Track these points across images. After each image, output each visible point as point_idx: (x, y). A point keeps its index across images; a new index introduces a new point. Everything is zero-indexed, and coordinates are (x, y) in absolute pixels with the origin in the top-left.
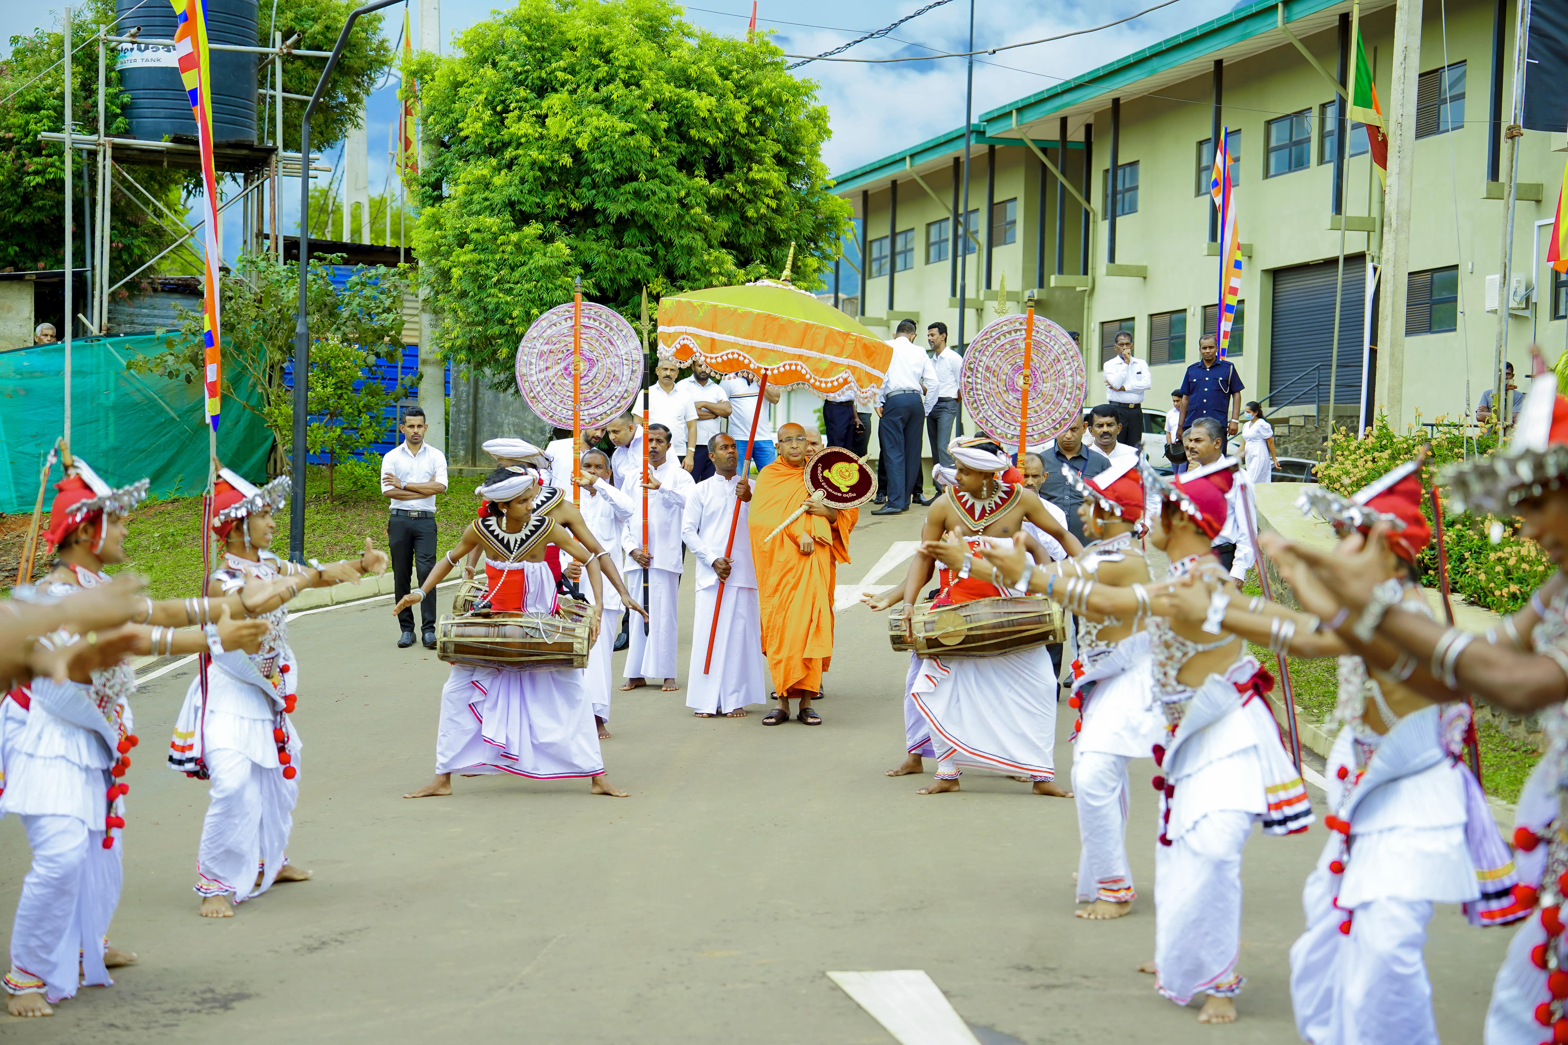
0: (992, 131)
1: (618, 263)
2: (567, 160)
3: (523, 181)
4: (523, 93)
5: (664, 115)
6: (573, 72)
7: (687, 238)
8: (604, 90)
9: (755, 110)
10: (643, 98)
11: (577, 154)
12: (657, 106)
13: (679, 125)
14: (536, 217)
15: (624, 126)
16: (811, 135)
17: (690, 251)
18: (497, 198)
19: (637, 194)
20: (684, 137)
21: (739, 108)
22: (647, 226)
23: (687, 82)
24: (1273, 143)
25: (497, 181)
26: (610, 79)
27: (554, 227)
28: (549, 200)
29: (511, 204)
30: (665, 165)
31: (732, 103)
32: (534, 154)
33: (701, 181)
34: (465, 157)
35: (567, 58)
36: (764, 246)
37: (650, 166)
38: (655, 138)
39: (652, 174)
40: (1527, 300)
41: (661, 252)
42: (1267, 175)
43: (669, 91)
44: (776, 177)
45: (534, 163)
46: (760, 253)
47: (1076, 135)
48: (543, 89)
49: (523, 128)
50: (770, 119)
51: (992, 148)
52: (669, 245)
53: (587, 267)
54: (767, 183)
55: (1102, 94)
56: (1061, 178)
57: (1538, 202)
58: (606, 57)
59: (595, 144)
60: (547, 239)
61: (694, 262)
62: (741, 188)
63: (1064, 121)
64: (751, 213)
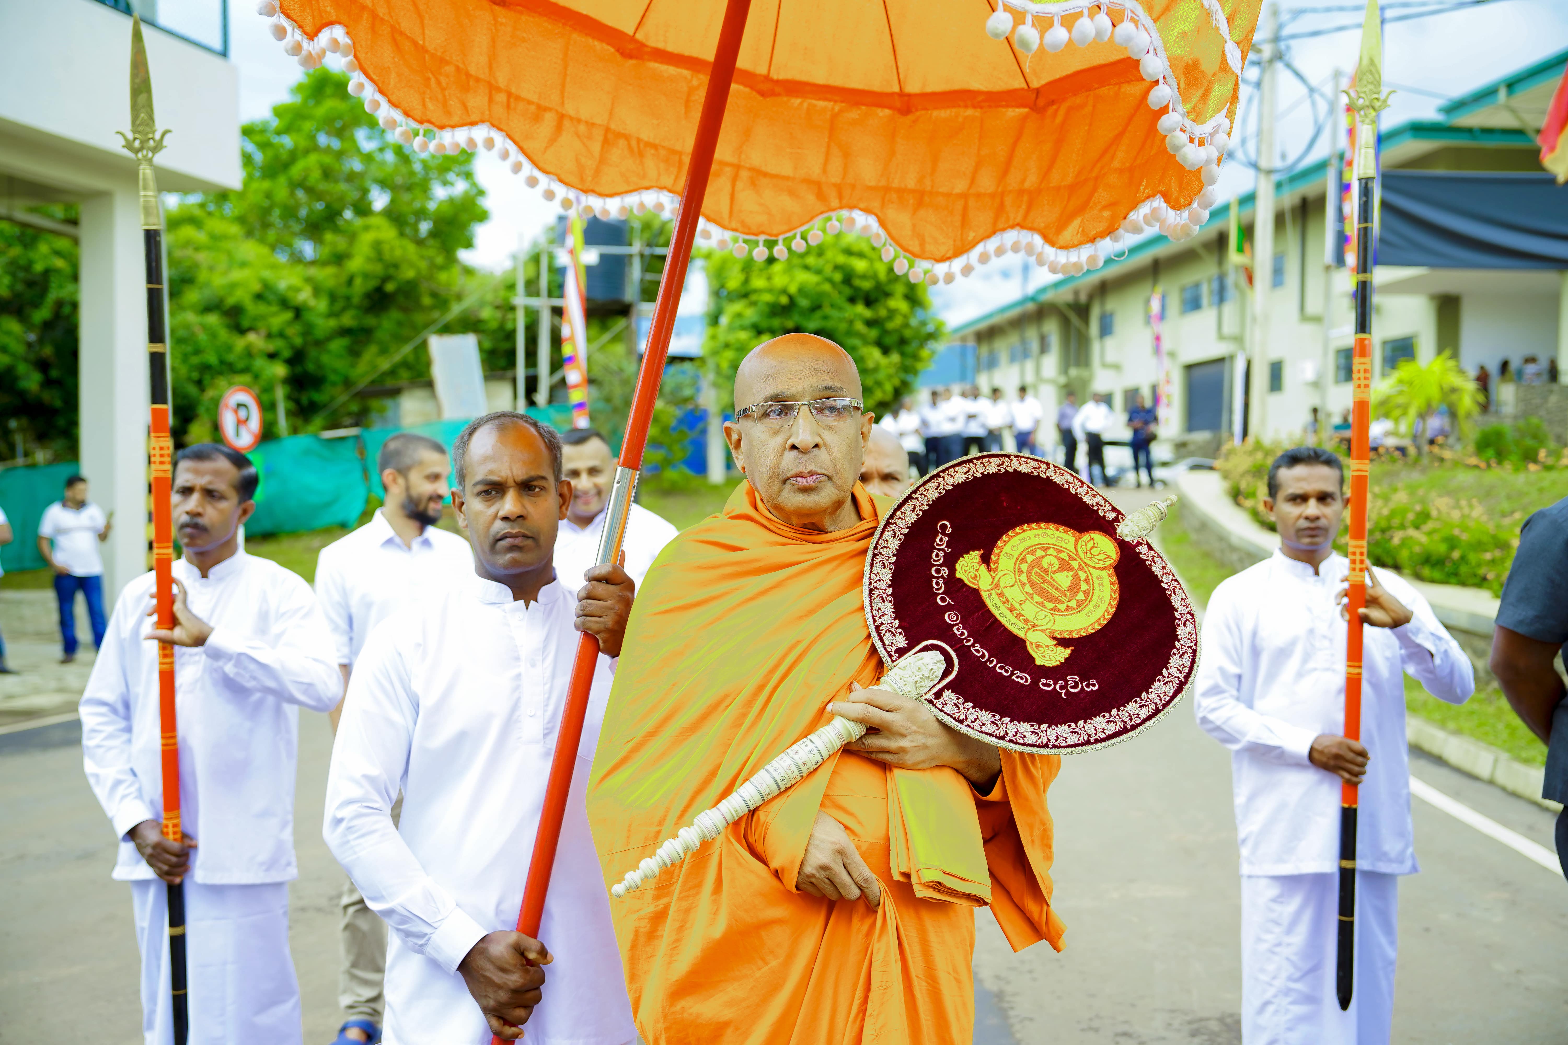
0: (1040, 298)
2: (785, 300)
3: (761, 312)
5: (838, 272)
10: (827, 263)
11: (791, 297)
12: (834, 267)
13: (848, 276)
15: (817, 279)
18: (747, 322)
20: (851, 285)
21: (880, 269)
23: (852, 254)
24: (1184, 298)
25: (747, 313)
29: (754, 325)
32: (766, 297)
33: (861, 309)
34: (729, 301)
36: (900, 344)
37: (831, 301)
38: (834, 285)
39: (832, 305)
44: (903, 307)
45: (766, 303)
46: (896, 349)
49: (757, 284)
51: (1041, 307)
54: (897, 309)
56: (1073, 320)
59: (799, 290)
62: (883, 312)
63: (1075, 292)
64: (889, 326)
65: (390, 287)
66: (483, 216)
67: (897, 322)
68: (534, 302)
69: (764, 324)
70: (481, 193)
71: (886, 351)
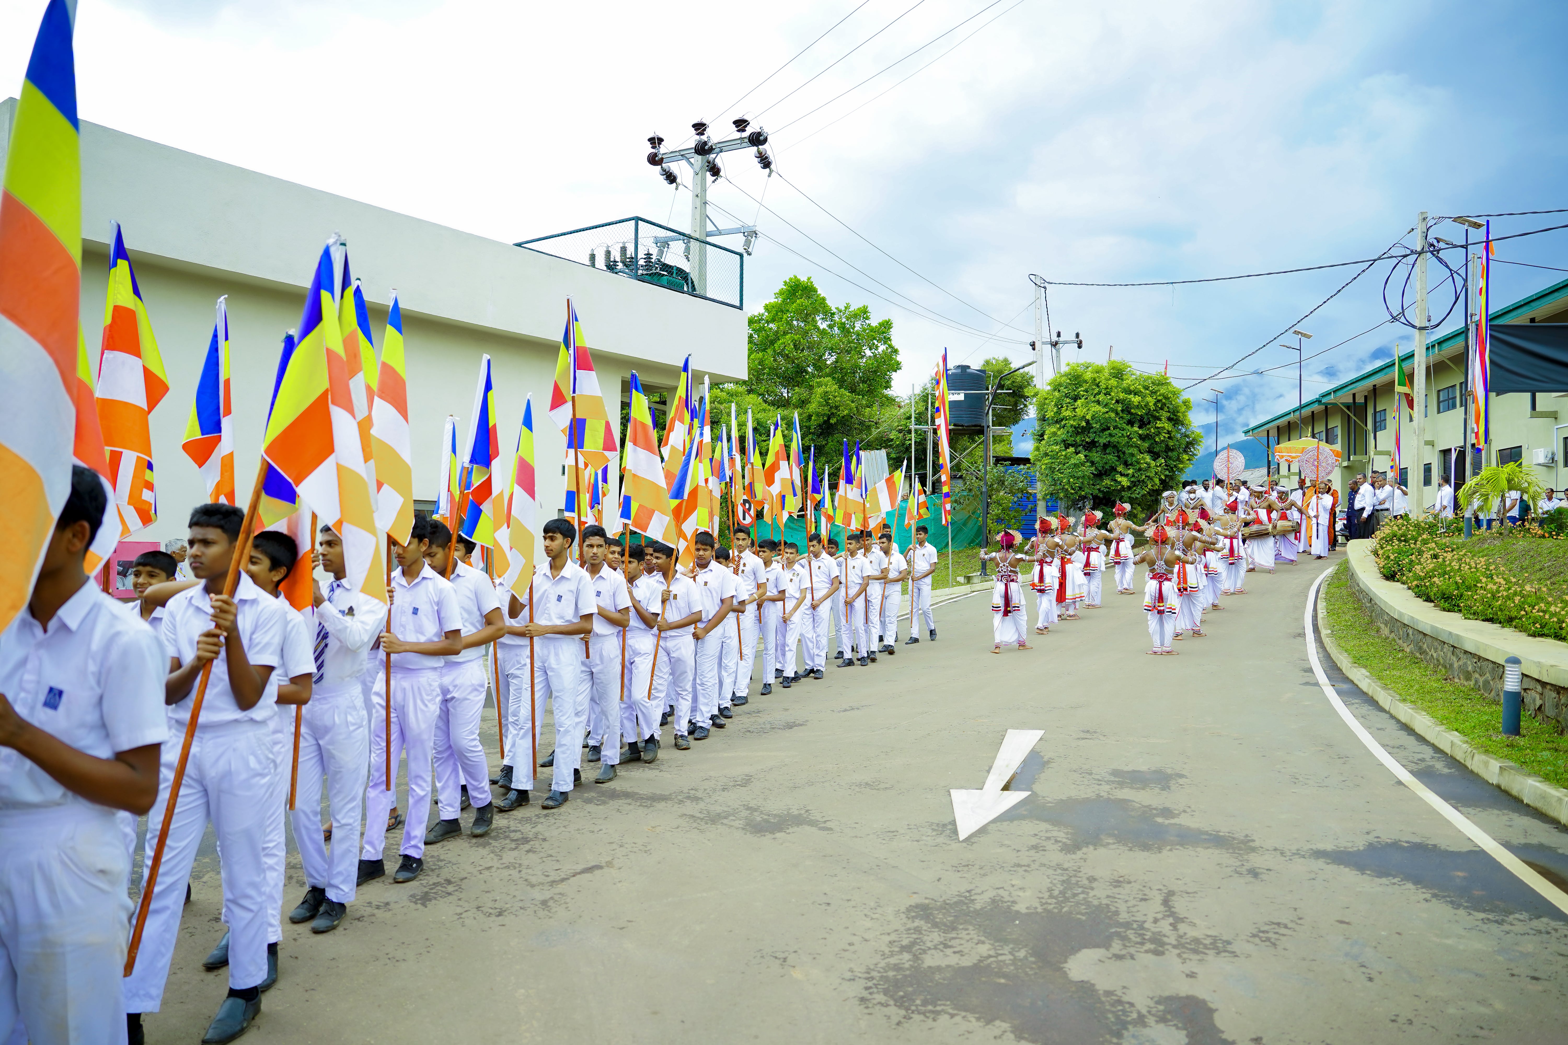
0: (1324, 400)
1: (1104, 461)
2: (1084, 424)
3: (1068, 432)
4: (1068, 400)
5: (1120, 405)
6: (1087, 392)
7: (1131, 450)
8: (1097, 397)
9: (1159, 401)
10: (1112, 399)
11: (1088, 422)
12: (1117, 402)
13: (1127, 407)
14: (1072, 446)
15: (1105, 410)
16: (1183, 409)
17: (1133, 455)
18: (1059, 439)
19: (1110, 435)
20: (1129, 413)
21: (1151, 401)
22: (1115, 447)
23: (1130, 392)
24: (1441, 399)
25: (1059, 433)
26: (1099, 393)
27: (1080, 448)
28: (1078, 439)
29: (1064, 441)
30: (1121, 423)
31: (1149, 399)
32: (1072, 422)
33: (1136, 429)
34: (1049, 425)
35: (1085, 386)
36: (1165, 452)
37: (1115, 424)
38: (1117, 414)
39: (1115, 427)
40: (1553, 459)
41: (1122, 456)
42: (1439, 412)
43: (1122, 396)
44: (1168, 426)
45: (1072, 426)
46: (1163, 455)
47: (1360, 400)
48: (1075, 399)
49: (1066, 413)
50: (1164, 404)
51: (1326, 407)
52: (1124, 453)
53: (1093, 463)
54: (1164, 428)
55: (1369, 383)
56: (1354, 417)
57: (1556, 418)
58: (1098, 386)
59: (1093, 417)
60: (1077, 453)
61: (1134, 459)
62: (1153, 430)
63: (1354, 395)
64: (1157, 439)
65: (833, 421)
66: (897, 367)
67: (1164, 436)
68: (923, 427)
69: (1071, 440)
70: (896, 351)
71: (1155, 456)
